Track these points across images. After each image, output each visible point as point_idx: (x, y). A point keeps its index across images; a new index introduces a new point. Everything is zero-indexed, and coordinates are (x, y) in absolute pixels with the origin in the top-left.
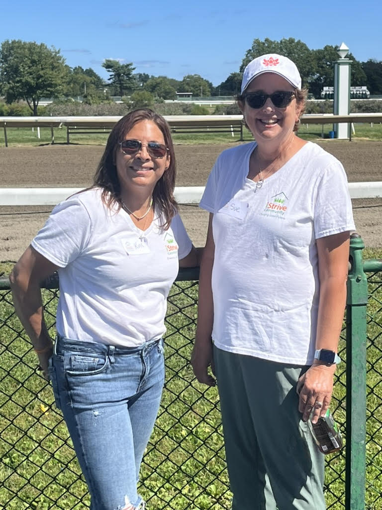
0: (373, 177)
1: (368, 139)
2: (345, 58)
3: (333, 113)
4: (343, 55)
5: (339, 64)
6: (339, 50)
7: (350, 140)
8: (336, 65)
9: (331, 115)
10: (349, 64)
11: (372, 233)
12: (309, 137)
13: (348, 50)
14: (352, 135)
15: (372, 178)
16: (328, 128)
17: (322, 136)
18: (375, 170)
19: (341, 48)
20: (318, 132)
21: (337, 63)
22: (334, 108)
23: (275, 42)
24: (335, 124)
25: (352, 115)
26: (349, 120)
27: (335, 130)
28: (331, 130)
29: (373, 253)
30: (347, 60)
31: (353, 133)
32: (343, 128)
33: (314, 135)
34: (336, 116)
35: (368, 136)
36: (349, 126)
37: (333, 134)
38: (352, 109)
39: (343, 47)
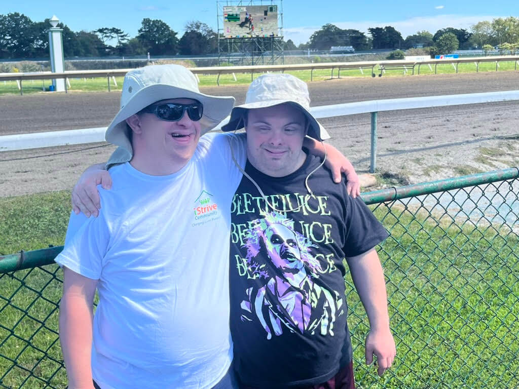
0: (81, 122)
1: (81, 91)
2: (57, 27)
3: (51, 71)
4: (55, 25)
5: (52, 32)
6: (51, 21)
7: (66, 92)
8: (50, 33)
9: (49, 73)
10: (61, 32)
11: (74, 173)
12: (33, 91)
13: (58, 21)
14: (67, 88)
15: (79, 123)
16: (48, 83)
17: (44, 89)
18: (83, 116)
19: (53, 19)
20: (40, 87)
21: (50, 31)
22: (49, 66)
23: (2, 15)
24: (54, 80)
25: (67, 72)
26: (64, 76)
27: (54, 85)
28: (51, 85)
29: (68, 195)
30: (58, 29)
31: (69, 87)
32: (60, 83)
33: (36, 90)
34: (54, 73)
35: (82, 89)
36: (65, 81)
37: (52, 88)
38: (66, 68)
39: (54, 18)
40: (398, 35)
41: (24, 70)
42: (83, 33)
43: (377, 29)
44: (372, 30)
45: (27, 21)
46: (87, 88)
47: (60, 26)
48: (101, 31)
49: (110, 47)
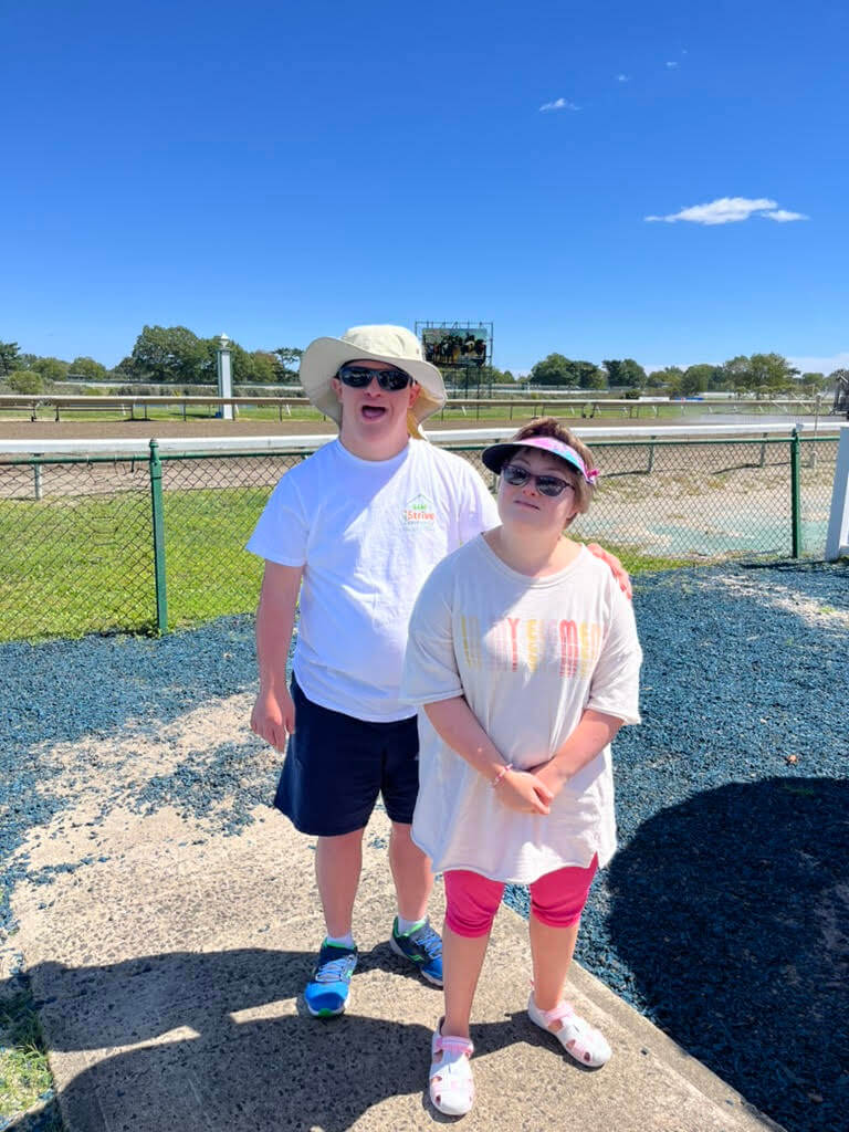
2: (226, 346)
3: (218, 396)
4: (225, 344)
5: (222, 352)
6: (221, 339)
7: (234, 420)
8: (220, 353)
10: (231, 352)
13: (228, 340)
16: (214, 410)
21: (219, 351)
22: (218, 392)
24: (220, 406)
25: (236, 398)
26: (233, 402)
27: (221, 411)
28: (218, 411)
30: (227, 348)
31: (236, 414)
32: (227, 409)
34: (221, 399)
36: (233, 408)
37: (219, 415)
38: (235, 393)
39: (224, 337)
40: (640, 370)
41: (186, 393)
42: (259, 353)
43: (614, 362)
44: (607, 364)
45: (193, 337)
46: (257, 417)
47: (232, 344)
48: (280, 352)
49: (289, 372)
